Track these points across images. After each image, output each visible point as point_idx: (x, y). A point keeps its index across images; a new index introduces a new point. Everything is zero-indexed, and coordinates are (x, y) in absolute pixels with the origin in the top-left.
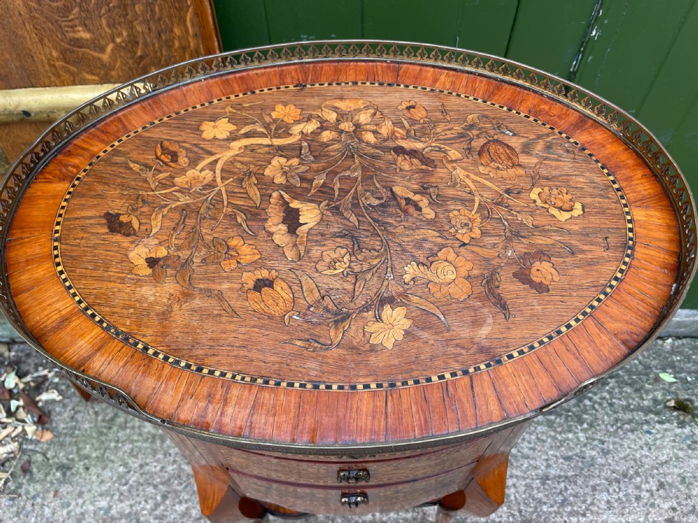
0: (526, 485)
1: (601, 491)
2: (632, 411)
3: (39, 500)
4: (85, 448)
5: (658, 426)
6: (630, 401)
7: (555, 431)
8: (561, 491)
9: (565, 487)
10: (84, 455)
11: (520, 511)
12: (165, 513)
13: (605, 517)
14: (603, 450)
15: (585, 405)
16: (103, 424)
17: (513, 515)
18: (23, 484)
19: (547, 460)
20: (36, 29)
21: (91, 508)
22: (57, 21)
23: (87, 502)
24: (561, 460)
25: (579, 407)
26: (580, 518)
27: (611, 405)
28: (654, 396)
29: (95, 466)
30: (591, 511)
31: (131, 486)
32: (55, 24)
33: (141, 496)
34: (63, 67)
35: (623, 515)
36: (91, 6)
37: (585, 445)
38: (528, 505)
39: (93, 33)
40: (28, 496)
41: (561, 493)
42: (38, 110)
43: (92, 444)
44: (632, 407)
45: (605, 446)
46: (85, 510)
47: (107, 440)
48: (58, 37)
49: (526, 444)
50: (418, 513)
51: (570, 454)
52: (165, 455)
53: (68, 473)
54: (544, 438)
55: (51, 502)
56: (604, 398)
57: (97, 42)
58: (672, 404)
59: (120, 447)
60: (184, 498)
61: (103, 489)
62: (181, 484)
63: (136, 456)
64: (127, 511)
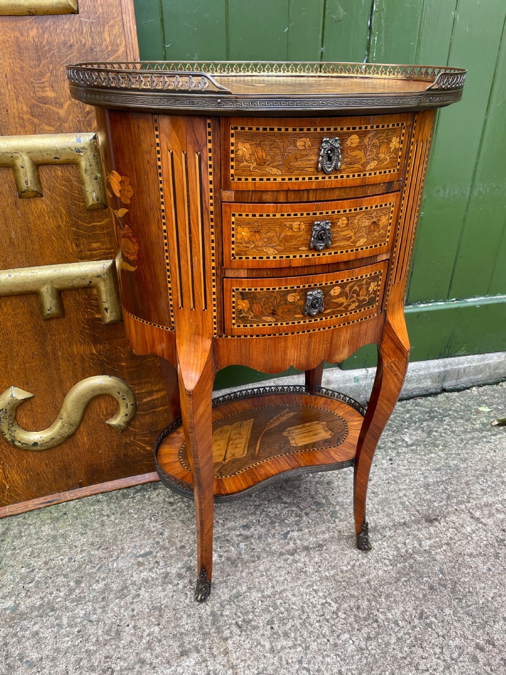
0: (414, 493)
1: (473, 484)
2: (470, 432)
5: (493, 437)
6: (466, 427)
7: (419, 455)
8: (442, 490)
9: (445, 487)
11: (418, 511)
13: (485, 499)
14: (461, 459)
15: (434, 436)
17: (414, 515)
19: (423, 474)
20: (15, 88)
22: (32, 83)
24: (434, 472)
25: (431, 437)
26: (467, 504)
27: (453, 432)
28: (481, 421)
30: (473, 498)
31: (38, 581)
32: (30, 85)
33: (51, 587)
34: (30, 119)
35: (498, 495)
36: (59, 73)
37: (447, 459)
38: (422, 505)
39: (57, 93)
41: (443, 492)
42: (5, 151)
44: (469, 430)
45: (462, 456)
48: (30, 95)
49: (401, 468)
50: (334, 532)
51: (438, 466)
54: (414, 461)
56: (446, 429)
57: (58, 100)
58: (496, 423)
59: (18, 553)
60: (99, 577)
61: (5, 592)
62: (95, 567)
63: (39, 556)
64: (38, 604)
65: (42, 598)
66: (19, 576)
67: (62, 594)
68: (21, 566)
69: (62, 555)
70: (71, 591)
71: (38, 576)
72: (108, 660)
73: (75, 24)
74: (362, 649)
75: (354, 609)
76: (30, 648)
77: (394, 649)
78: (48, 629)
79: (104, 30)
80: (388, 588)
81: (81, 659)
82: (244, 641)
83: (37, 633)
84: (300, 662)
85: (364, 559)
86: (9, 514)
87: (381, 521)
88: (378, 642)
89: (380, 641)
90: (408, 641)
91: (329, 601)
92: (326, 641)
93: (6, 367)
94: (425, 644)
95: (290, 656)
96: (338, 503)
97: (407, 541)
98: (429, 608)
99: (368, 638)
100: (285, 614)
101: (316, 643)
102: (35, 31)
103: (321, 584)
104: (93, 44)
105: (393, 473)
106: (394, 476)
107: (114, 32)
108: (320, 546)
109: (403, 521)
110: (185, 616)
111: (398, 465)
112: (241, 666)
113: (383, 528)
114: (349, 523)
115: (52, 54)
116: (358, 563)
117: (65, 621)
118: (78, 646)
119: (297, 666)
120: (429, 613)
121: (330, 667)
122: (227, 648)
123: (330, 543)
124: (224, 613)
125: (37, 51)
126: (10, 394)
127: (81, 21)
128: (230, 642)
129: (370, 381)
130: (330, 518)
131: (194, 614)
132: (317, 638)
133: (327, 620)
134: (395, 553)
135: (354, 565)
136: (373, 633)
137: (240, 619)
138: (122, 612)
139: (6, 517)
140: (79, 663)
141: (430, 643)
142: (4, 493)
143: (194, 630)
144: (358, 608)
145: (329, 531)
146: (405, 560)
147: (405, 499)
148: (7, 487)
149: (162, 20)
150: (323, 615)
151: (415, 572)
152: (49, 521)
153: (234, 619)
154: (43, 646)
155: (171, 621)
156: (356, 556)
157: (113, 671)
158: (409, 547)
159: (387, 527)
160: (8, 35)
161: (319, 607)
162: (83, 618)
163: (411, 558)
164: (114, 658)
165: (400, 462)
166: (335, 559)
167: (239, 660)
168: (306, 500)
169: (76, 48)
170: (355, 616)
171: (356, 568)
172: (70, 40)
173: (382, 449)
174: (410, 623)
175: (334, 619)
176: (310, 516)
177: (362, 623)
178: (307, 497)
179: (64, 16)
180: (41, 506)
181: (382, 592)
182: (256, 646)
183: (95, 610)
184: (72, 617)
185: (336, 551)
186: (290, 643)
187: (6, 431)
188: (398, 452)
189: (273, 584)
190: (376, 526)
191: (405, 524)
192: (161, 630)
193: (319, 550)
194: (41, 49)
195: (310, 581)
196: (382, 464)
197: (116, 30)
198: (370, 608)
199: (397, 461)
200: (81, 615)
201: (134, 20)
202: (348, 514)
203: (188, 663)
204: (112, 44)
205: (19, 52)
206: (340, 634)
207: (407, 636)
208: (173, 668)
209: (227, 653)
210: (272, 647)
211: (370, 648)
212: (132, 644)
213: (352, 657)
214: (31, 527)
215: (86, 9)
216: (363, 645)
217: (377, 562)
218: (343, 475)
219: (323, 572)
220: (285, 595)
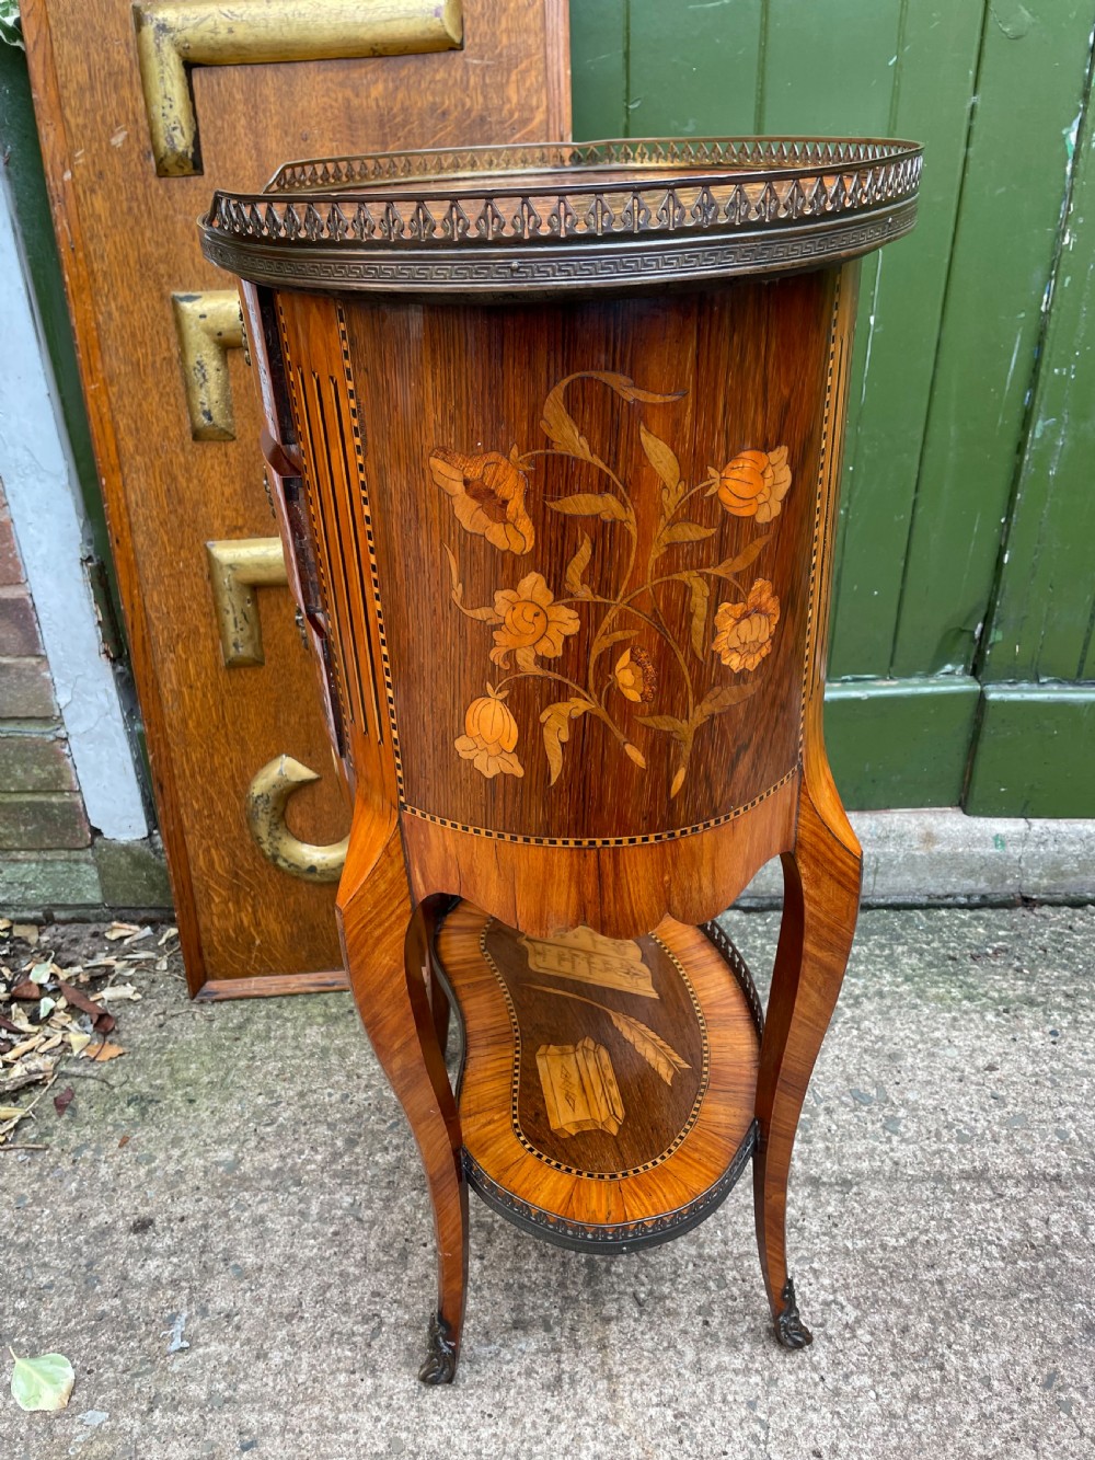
3: (88, 1154)
4: (188, 1069)
10: (184, 1080)
12: (354, 1168)
16: (222, 1034)
18: (55, 1127)
21: (199, 1162)
23: (190, 1154)
29: (208, 1096)
31: (282, 1124)
33: (302, 1140)
40: (65, 1147)
43: (202, 1063)
46: (186, 1168)
47: (230, 1057)
49: (1076, 1055)
50: (883, 1162)
52: (349, 1077)
53: (151, 1109)
55: (112, 1156)
59: (257, 1067)
60: (390, 1142)
61: (223, 1131)
62: (385, 1121)
63: (291, 1080)
64: (275, 1166)
65: (283, 1158)
66: (251, 1109)
67: (319, 1157)
68: (258, 1091)
69: (332, 1087)
70: (336, 1156)
71: (284, 1115)
72: (377, 1299)
73: (456, 70)
74: (893, 1415)
75: (895, 1331)
76: (244, 1243)
77: (968, 1434)
78: (282, 1215)
79: (508, 81)
80: (984, 1305)
81: (330, 1286)
82: (642, 1333)
83: (262, 1219)
84: (752, 1405)
85: (940, 1233)
86: (256, 993)
87: (999, 1161)
88: (933, 1410)
89: (939, 1408)
90: (1005, 1427)
91: (841, 1299)
92: (817, 1380)
93: (276, 718)
94: (1044, 1443)
95: (733, 1388)
96: (905, 1103)
97: (1054, 1217)
98: (1072, 1370)
99: (914, 1397)
100: (740, 1302)
101: (793, 1378)
102: (380, 86)
103: (832, 1261)
104: (486, 108)
105: (1054, 1064)
106: (1052, 1068)
107: (528, 84)
108: (846, 1184)
109: (1053, 1171)
110: (535, 1254)
111: (1071, 1048)
112: (626, 1380)
113: (1002, 1177)
114: (922, 1149)
115: (410, 131)
116: (924, 1238)
117: (314, 1209)
118: (328, 1259)
119: (744, 1413)
120: (1069, 1380)
121: (814, 1432)
122: (607, 1337)
123: (869, 1183)
124: (613, 1269)
125: (382, 126)
126: (277, 770)
127: (466, 65)
128: (614, 1326)
129: (1032, 849)
130: (881, 1131)
131: (554, 1256)
132: (799, 1367)
133: (829, 1338)
134: (1018, 1236)
135: (913, 1241)
136: (928, 1389)
137: (642, 1289)
138: (420, 1216)
139: (248, 997)
140: (325, 1292)
141: (1058, 1443)
142: (250, 952)
143: (548, 1285)
144: (905, 1330)
145: (872, 1157)
146: (1039, 1257)
147: (1069, 1124)
148: (258, 942)
149: (627, 55)
150: (822, 1325)
151: (1059, 1285)
152: (320, 1020)
153: (630, 1285)
154: (268, 1245)
155: (508, 1258)
156: (922, 1222)
157: (381, 1323)
158: (1054, 1229)
159: (1011, 1177)
160: (333, 95)
161: (817, 1307)
162: (346, 1209)
163: (1056, 1255)
164: (388, 1298)
165: (1076, 1044)
166: (873, 1217)
167: (626, 1368)
168: (833, 1082)
169: (452, 118)
170: (894, 1344)
171: (919, 1248)
172: (443, 103)
173: (1038, 1005)
174: (1019, 1390)
175: (844, 1339)
176: (835, 1117)
177: (906, 1362)
178: (835, 1076)
179: (436, 56)
180: (313, 989)
181: (968, 1311)
182: (666, 1349)
183: (370, 1201)
184: (328, 1204)
185: (878, 1202)
186: (738, 1363)
187: (264, 836)
188: (1076, 1021)
189: (727, 1237)
190: (986, 1170)
191: (1057, 1178)
192: (485, 1268)
193: (841, 1192)
194: (389, 121)
195: (807, 1249)
196: (1031, 1040)
197: (532, 79)
198: (932, 1336)
199: (1070, 1040)
200: (345, 1204)
201: (568, 59)
202: (924, 1131)
203: (523, 1346)
204: (522, 107)
205: (349, 128)
206: (852, 1373)
207: (1006, 1416)
208: (493, 1348)
209: (605, 1347)
210: (699, 1361)
211: (912, 1419)
212: (425, 1281)
213: (868, 1427)
214: (289, 1024)
215: (477, 40)
216: (898, 1407)
217: (971, 1244)
218: (929, 1045)
219: (839, 1238)
220: (746, 1264)
